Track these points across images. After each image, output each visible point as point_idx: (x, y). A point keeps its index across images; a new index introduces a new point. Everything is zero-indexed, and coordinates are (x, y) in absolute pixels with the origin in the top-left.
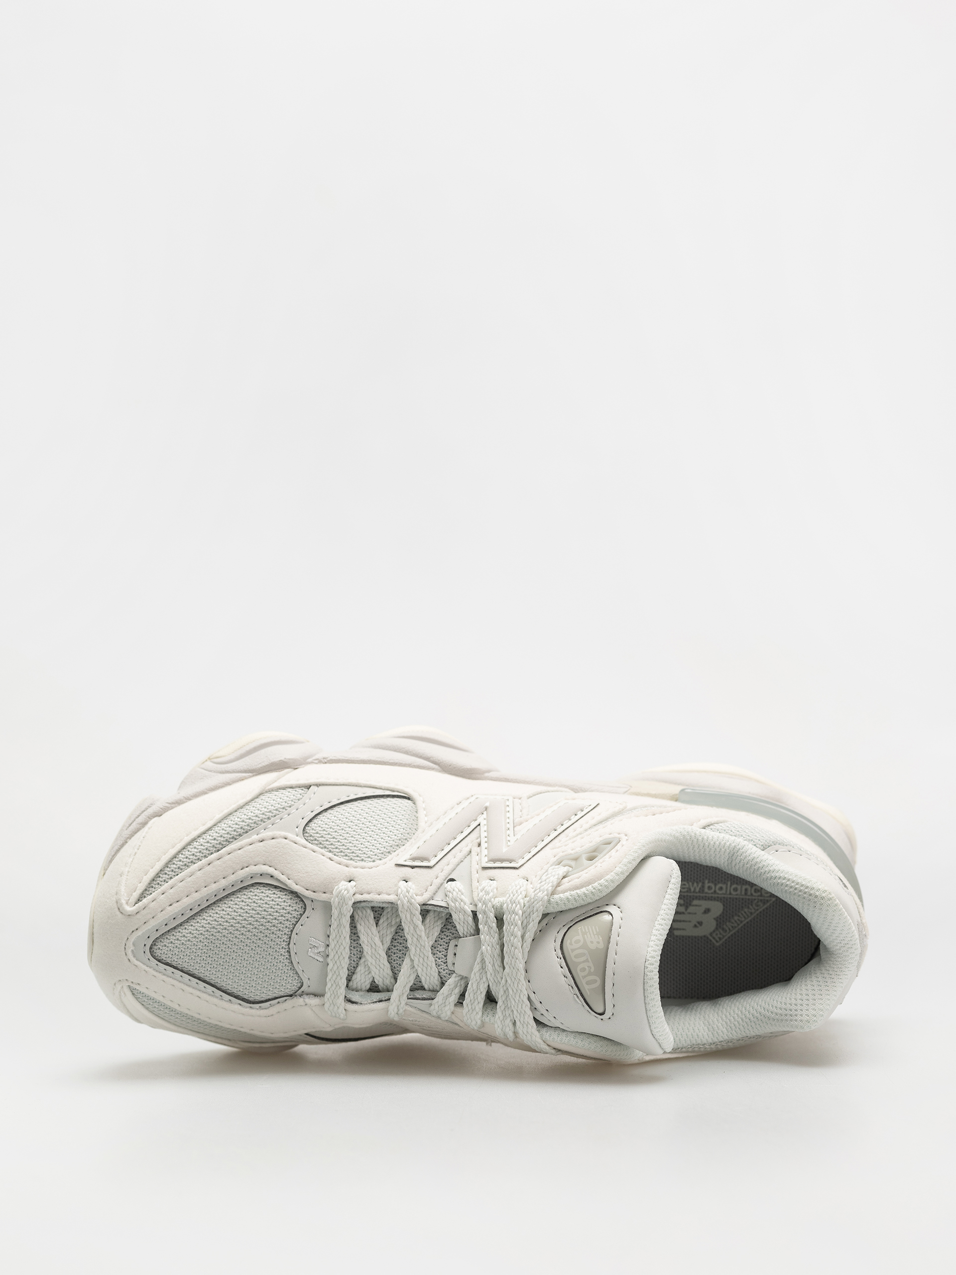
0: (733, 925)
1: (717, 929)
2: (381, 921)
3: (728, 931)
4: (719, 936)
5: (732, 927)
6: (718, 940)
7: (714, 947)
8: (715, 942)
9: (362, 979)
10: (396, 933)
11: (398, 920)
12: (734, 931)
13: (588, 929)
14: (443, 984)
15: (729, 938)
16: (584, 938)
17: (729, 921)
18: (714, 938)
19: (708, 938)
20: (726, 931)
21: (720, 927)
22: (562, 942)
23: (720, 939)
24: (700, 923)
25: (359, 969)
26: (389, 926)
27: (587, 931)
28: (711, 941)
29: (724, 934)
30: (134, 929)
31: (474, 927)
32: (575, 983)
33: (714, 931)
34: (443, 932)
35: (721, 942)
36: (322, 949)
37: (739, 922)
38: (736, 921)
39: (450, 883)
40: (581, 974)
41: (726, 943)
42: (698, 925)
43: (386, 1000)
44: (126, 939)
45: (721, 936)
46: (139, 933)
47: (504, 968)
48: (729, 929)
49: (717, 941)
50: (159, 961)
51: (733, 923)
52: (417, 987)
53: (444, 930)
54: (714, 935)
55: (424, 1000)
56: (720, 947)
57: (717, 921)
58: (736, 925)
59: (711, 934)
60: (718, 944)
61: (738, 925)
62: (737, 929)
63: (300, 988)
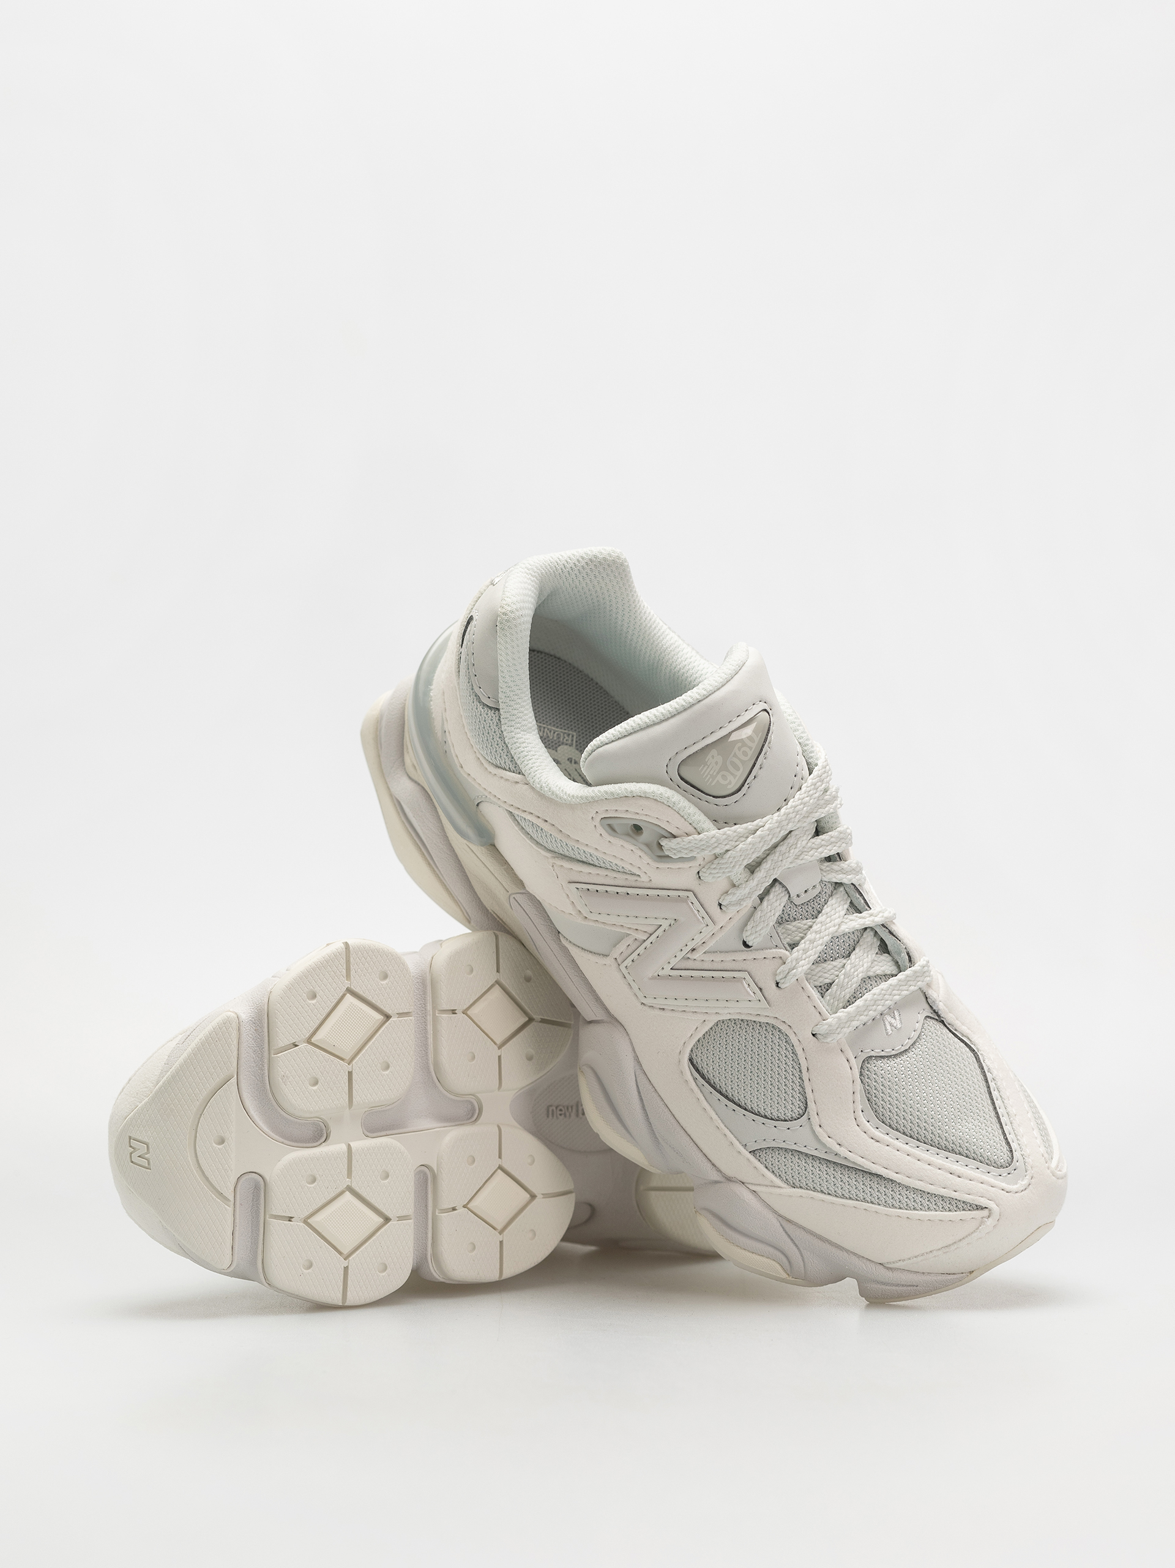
0: (548, 732)
1: (563, 743)
2: (827, 981)
3: (556, 733)
4: (567, 738)
5: (550, 732)
6: (571, 736)
7: (580, 735)
8: (575, 737)
9: (884, 965)
10: (825, 961)
11: (814, 967)
12: (553, 728)
13: (707, 776)
14: (838, 885)
15: (561, 728)
16: (718, 773)
17: (548, 737)
18: (572, 740)
19: (577, 745)
20: (558, 734)
21: (559, 742)
22: (733, 794)
23: (569, 735)
24: (570, 760)
25: (879, 972)
26: (826, 971)
27: (709, 776)
28: (576, 742)
29: (562, 734)
30: (1005, 1192)
31: (773, 890)
32: (760, 754)
33: (567, 744)
34: (795, 919)
35: (570, 732)
36: (889, 1018)
37: (542, 729)
38: (544, 732)
39: (750, 944)
40: (750, 753)
41: (568, 727)
42: (573, 761)
43: (886, 928)
44: (1017, 1194)
45: (565, 735)
46: (1004, 1185)
47: (791, 832)
48: (554, 733)
49: (573, 736)
50: (1011, 1151)
51: (547, 734)
52: (855, 908)
53: (792, 919)
54: (570, 742)
55: (861, 893)
56: (575, 730)
57: (556, 748)
58: (546, 729)
59: (571, 745)
60: (575, 734)
61: (544, 728)
62: (549, 727)
63: (931, 1018)
